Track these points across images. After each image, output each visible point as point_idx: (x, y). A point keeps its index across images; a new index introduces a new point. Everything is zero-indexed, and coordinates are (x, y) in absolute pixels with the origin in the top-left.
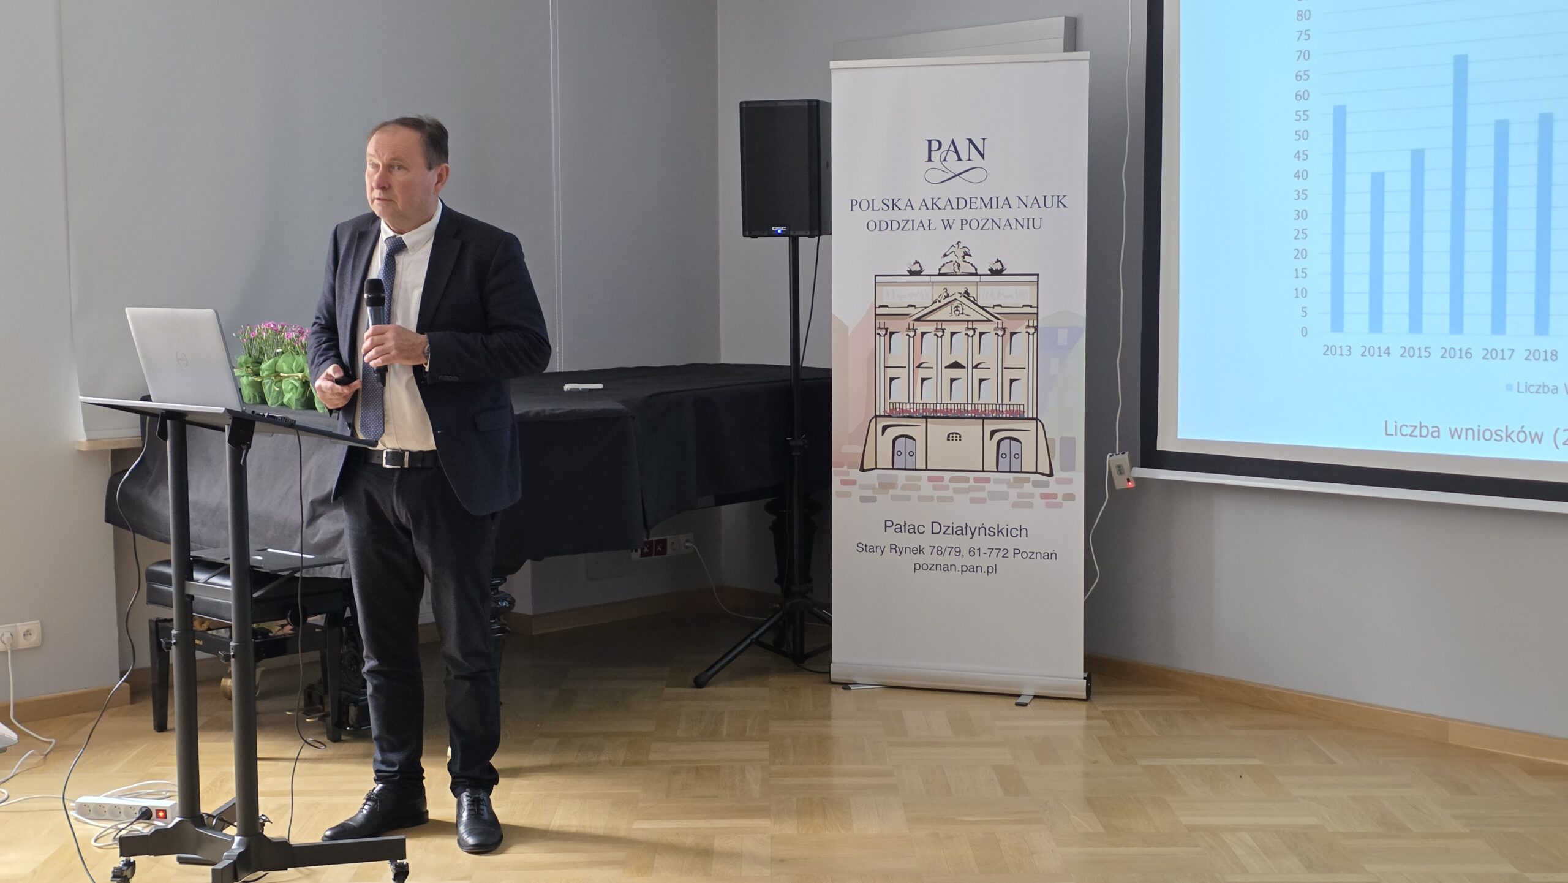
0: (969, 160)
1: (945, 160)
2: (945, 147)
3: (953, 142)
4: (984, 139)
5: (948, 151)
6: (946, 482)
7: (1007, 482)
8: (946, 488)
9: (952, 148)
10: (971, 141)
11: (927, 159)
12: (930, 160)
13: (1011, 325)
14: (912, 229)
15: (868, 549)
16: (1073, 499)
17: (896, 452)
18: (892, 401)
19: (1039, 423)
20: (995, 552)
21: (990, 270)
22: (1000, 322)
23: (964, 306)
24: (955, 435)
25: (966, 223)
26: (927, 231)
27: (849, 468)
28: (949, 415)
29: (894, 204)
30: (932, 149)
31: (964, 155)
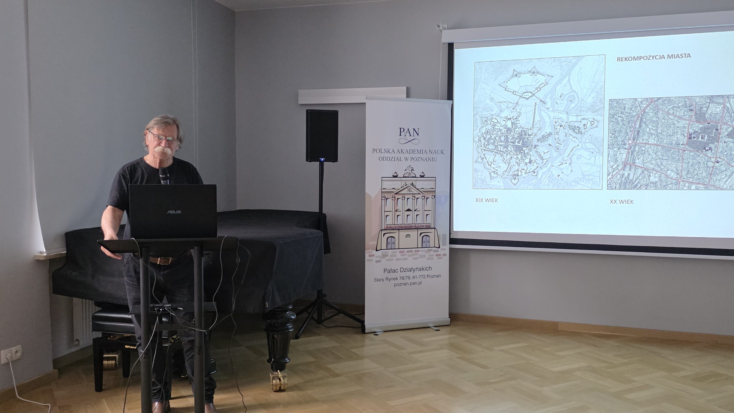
0: (414, 136)
1: (406, 136)
2: (406, 130)
3: (408, 129)
4: (418, 129)
5: (407, 132)
6: (405, 253)
7: (425, 251)
8: (405, 255)
9: (408, 131)
10: (414, 129)
11: (399, 135)
12: (400, 135)
13: (427, 195)
14: (394, 160)
15: (378, 280)
16: (446, 256)
17: (388, 243)
18: (386, 224)
19: (435, 229)
20: (421, 276)
21: (420, 176)
22: (423, 194)
23: (412, 189)
24: (408, 235)
25: (412, 159)
26: (399, 161)
27: (372, 250)
28: (406, 228)
29: (388, 151)
30: (401, 131)
31: (412, 134)
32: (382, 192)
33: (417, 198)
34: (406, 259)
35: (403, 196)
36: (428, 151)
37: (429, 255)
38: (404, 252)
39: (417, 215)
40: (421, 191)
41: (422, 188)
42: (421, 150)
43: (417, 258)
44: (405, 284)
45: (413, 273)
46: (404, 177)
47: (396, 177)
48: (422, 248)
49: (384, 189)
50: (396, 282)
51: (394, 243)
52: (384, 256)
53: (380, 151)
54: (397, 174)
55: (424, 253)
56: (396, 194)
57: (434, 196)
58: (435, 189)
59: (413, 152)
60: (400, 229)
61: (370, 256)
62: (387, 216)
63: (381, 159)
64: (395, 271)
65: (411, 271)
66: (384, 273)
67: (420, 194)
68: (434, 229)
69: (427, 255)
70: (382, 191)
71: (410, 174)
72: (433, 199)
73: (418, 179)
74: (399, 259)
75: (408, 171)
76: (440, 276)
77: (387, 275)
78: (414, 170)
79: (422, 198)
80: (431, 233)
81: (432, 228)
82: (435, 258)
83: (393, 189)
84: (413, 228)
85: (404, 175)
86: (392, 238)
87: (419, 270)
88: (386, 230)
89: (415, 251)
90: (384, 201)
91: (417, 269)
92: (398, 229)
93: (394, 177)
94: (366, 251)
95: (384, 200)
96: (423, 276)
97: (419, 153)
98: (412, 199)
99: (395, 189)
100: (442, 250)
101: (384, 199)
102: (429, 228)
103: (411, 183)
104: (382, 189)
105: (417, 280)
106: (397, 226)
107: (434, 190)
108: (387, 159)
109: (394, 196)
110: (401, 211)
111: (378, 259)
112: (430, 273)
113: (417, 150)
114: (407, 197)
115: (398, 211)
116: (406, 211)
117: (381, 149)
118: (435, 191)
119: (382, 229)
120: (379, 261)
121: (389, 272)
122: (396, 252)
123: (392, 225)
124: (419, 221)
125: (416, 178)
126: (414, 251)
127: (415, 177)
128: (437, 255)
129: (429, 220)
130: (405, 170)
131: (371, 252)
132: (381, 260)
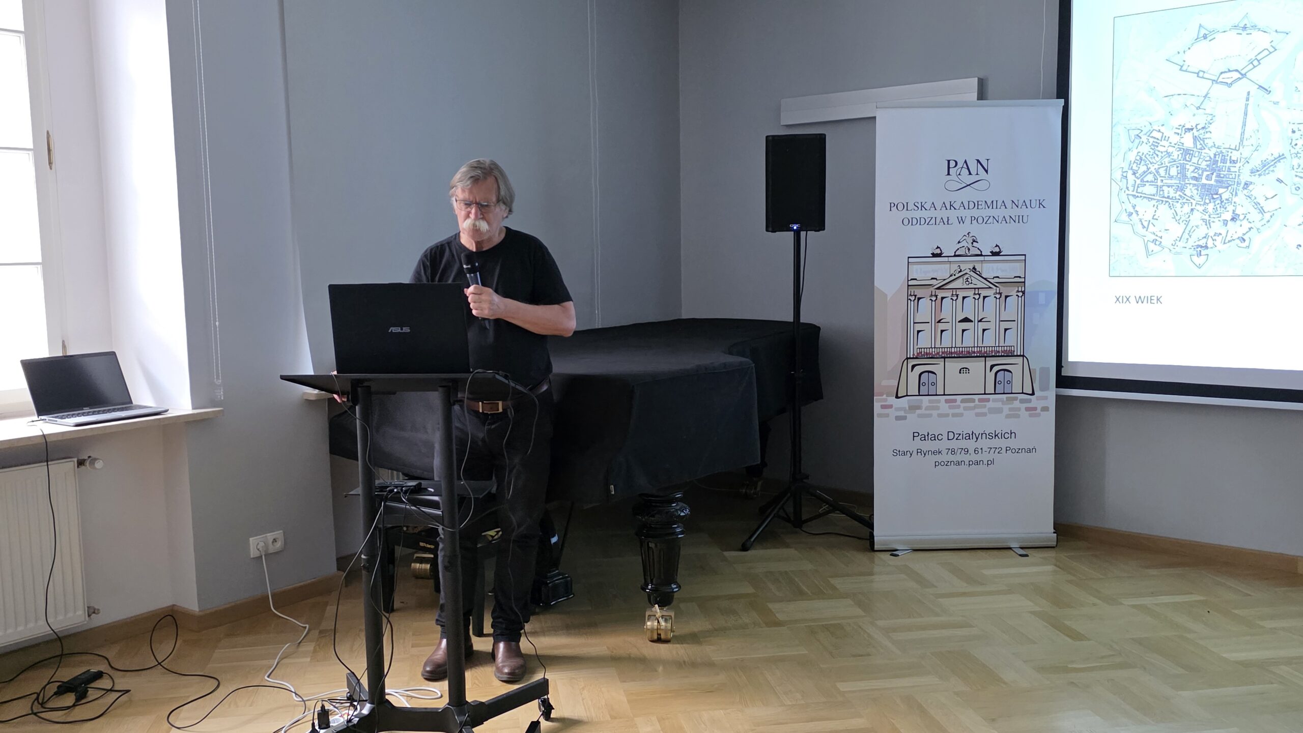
0: (977, 174)
1: (959, 174)
2: (960, 165)
3: (966, 162)
4: (988, 160)
5: (962, 167)
6: (958, 403)
7: (1002, 401)
8: (959, 407)
9: (965, 166)
10: (978, 161)
11: (947, 174)
12: (949, 174)
13: (1005, 291)
14: (936, 224)
15: (901, 453)
16: (1048, 410)
17: (921, 383)
18: (918, 347)
19: (1025, 358)
20: (993, 450)
21: (991, 252)
22: (998, 289)
23: (972, 278)
24: (965, 370)
25: (974, 219)
26: (946, 225)
27: (887, 396)
28: (961, 355)
29: (922, 206)
30: (951, 167)
31: (973, 171)
32: (908, 286)
33: (985, 297)
34: (961, 415)
35: (954, 293)
36: (1009, 204)
37: (1010, 409)
38: (955, 401)
39: (984, 330)
40: (992, 283)
41: (994, 277)
42: (992, 202)
43: (984, 415)
44: (958, 463)
45: (976, 442)
46: (955, 256)
47: (939, 255)
48: (995, 394)
49: (912, 279)
50: (939, 458)
51: (934, 384)
52: (913, 408)
53: (906, 206)
54: (941, 250)
55: (999, 405)
56: (939, 288)
57: (1021, 291)
58: (1025, 278)
59: (977, 205)
60: (947, 356)
61: (883, 407)
62: (919, 332)
63: (906, 222)
64: (935, 438)
65: (971, 438)
66: (914, 440)
67: (990, 288)
68: (1022, 358)
69: (1006, 409)
70: (909, 284)
71: (969, 249)
72: (1020, 298)
73: (986, 258)
74: (947, 415)
75: (964, 244)
76: (1034, 450)
77: (918, 444)
78: (977, 242)
79: (995, 297)
80: (1016, 366)
81: (1017, 356)
82: (1024, 414)
83: (932, 279)
84: (976, 355)
85: (955, 252)
86: (930, 374)
87: (988, 436)
88: (916, 358)
89: (980, 401)
90: (912, 302)
91: (984, 435)
92: (942, 358)
93: (934, 255)
94: (875, 398)
95: (914, 301)
96: (998, 450)
97: (989, 207)
98: (974, 298)
99: (936, 279)
100: (1038, 398)
101: (913, 298)
102: (1010, 354)
103: (971, 268)
104: (909, 279)
105: (985, 457)
106: (941, 351)
107: (1023, 280)
108: (919, 221)
109: (933, 294)
110: (949, 322)
111: (902, 413)
112: (1012, 443)
113: (984, 202)
114: (961, 294)
115: (941, 321)
116: (959, 322)
117: (907, 203)
118: (1024, 282)
119: (908, 356)
120: (904, 418)
121: (924, 438)
122: (939, 401)
123: (929, 348)
124: (990, 341)
125: (983, 257)
126: (977, 401)
127: (981, 255)
128: (1027, 409)
129: (1012, 340)
130: (959, 242)
131: (886, 400)
132: (906, 416)
